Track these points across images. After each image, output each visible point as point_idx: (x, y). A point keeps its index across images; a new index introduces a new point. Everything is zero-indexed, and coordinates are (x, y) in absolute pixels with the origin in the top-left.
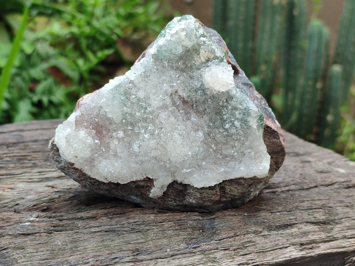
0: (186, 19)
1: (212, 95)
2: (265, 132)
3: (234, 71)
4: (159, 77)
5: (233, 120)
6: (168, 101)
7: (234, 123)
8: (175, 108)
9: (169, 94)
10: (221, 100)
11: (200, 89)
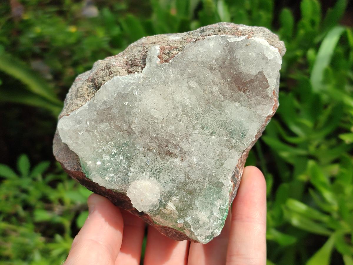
0: (207, 237)
1: (144, 173)
2: (79, 163)
3: (133, 207)
4: (205, 166)
5: (112, 159)
6: (184, 146)
7: (110, 156)
8: (175, 143)
9: (187, 154)
10: (133, 173)
11: (159, 174)
